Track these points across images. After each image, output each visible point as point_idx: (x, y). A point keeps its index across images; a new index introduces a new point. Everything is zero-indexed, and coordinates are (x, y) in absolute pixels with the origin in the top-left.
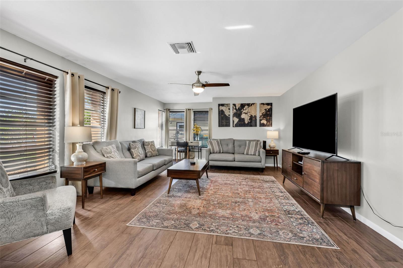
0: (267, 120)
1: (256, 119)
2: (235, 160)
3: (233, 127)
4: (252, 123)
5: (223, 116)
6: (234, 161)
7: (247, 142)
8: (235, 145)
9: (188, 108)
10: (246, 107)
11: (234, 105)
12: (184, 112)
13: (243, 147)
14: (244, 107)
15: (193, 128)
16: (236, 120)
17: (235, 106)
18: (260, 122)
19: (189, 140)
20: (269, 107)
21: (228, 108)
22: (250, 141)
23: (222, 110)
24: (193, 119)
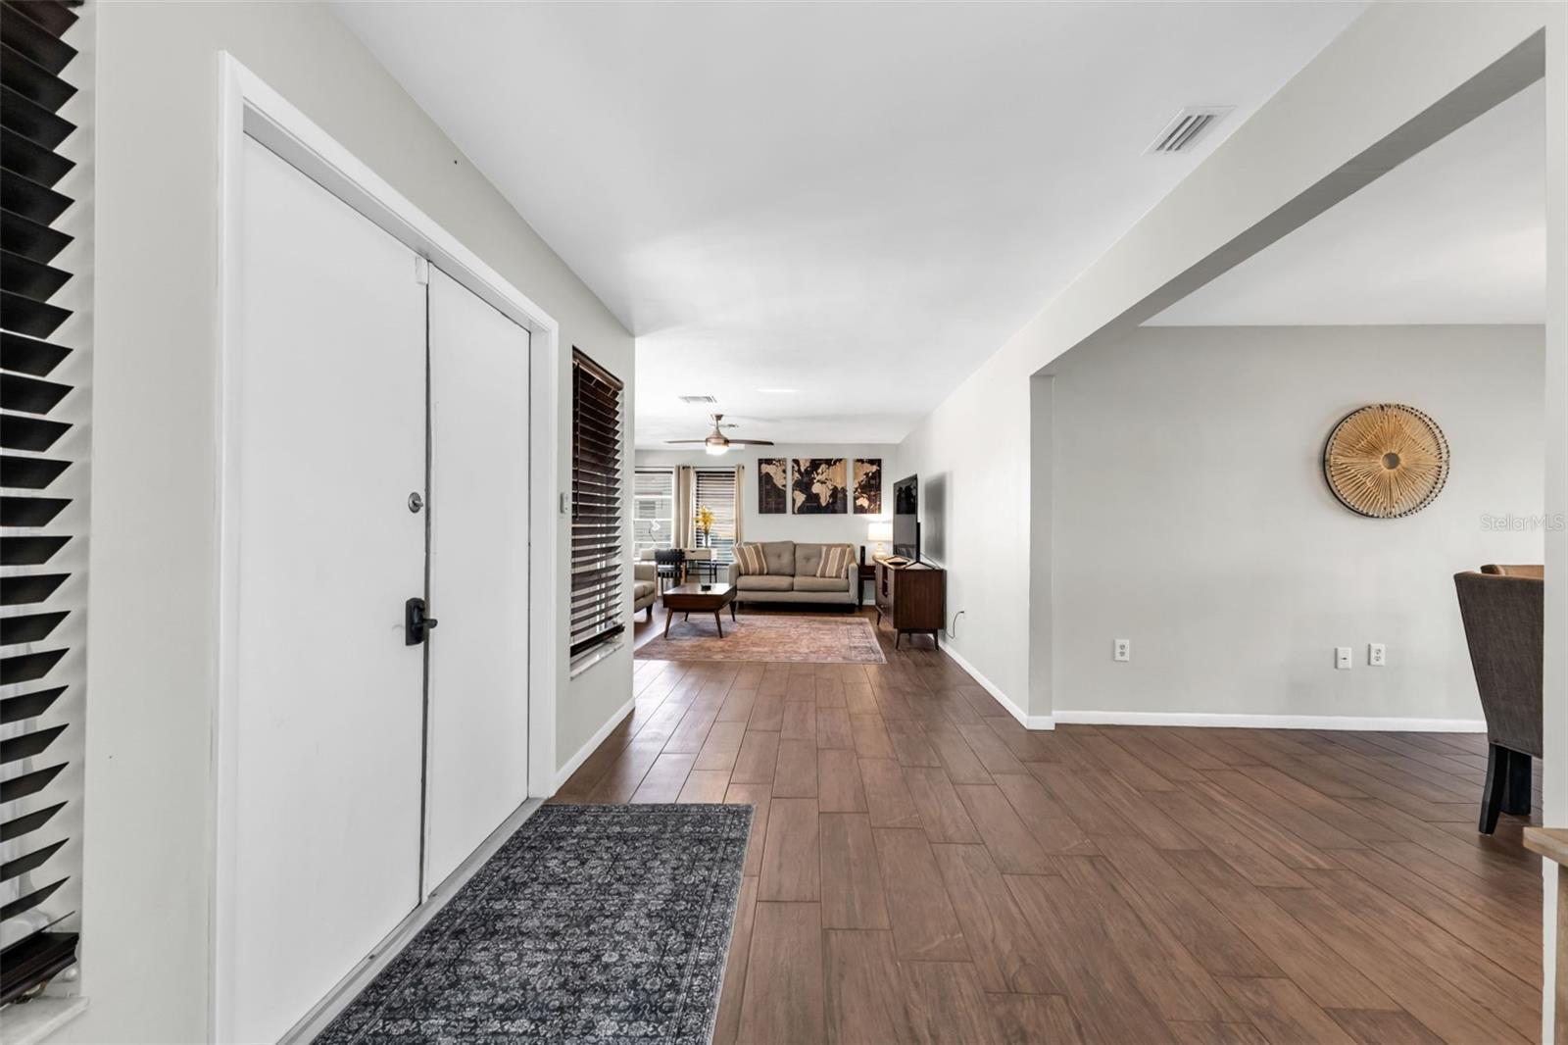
0: (869, 499)
1: (845, 496)
2: (795, 588)
3: (794, 513)
4: (836, 504)
5: (769, 487)
6: (792, 590)
7: (824, 549)
8: (797, 555)
9: (682, 462)
10: (823, 466)
11: (796, 462)
12: (671, 472)
13: (813, 561)
14: (819, 468)
15: (694, 516)
16: (801, 498)
17: (799, 465)
18: (855, 503)
19: (686, 546)
20: (874, 468)
21: (780, 469)
22: (830, 547)
23: (767, 474)
24: (695, 492)
